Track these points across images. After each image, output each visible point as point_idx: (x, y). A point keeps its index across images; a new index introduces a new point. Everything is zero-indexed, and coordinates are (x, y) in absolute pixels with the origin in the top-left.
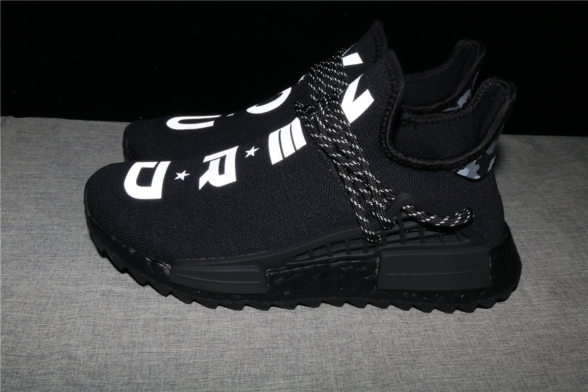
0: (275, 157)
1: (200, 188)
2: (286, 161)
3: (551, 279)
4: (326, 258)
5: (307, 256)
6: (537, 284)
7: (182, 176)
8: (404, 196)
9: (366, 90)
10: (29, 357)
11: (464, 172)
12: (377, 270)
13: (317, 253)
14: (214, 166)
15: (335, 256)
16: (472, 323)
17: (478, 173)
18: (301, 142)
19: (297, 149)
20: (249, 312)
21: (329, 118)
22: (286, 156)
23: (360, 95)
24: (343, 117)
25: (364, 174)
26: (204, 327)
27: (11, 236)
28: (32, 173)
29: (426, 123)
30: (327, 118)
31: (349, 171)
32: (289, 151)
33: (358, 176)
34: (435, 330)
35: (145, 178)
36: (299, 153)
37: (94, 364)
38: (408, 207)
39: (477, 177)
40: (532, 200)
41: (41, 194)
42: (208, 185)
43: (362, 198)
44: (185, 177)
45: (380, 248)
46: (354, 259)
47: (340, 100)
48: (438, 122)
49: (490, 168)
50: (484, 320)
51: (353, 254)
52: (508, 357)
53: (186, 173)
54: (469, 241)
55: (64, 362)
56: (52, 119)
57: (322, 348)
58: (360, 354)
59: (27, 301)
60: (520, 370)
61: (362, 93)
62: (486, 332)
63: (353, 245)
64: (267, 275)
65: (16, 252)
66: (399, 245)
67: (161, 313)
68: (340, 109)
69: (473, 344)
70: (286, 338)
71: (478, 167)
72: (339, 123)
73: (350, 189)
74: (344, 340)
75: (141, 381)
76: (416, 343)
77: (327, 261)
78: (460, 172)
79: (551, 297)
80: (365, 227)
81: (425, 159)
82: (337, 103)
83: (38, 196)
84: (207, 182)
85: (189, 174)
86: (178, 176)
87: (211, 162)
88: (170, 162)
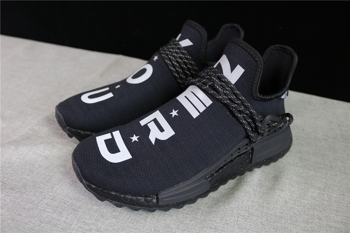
7: (135, 138)
8: (268, 117)
9: (237, 65)
12: (251, 156)
14: (152, 126)
15: (234, 156)
18: (209, 102)
19: (207, 106)
22: (201, 112)
32: (202, 109)
35: (112, 147)
36: (208, 109)
38: (270, 122)
42: (157, 140)
44: (138, 139)
45: (253, 145)
51: (241, 152)
53: (136, 136)
61: (235, 68)
63: (243, 149)
64: (209, 180)
78: (282, 97)
84: (156, 139)
85: (139, 136)
86: (132, 139)
87: (148, 124)
88: (118, 131)
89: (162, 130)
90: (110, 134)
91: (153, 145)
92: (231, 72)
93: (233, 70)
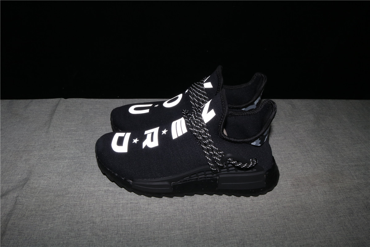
0: (174, 136)
1: (143, 148)
2: (179, 138)
3: (293, 178)
4: (196, 177)
5: (188, 177)
6: (286, 181)
7: (136, 141)
8: (229, 155)
9: (212, 109)
10: (77, 222)
11: (254, 144)
12: (218, 182)
13: (192, 176)
14: (149, 137)
15: (200, 177)
16: (257, 201)
17: (260, 143)
18: (185, 130)
20: (165, 199)
21: (197, 121)
22: (179, 136)
24: (202, 121)
25: (211, 146)
26: (147, 207)
27: (66, 163)
28: (73, 129)
29: (240, 115)
30: (196, 121)
31: (205, 145)
32: (180, 134)
33: (209, 147)
34: (241, 205)
35: (120, 142)
36: (184, 135)
37: (103, 225)
38: (230, 159)
39: (260, 145)
40: (288, 136)
41: (77, 140)
42: (146, 147)
43: (211, 156)
44: (137, 142)
45: (219, 173)
46: (208, 177)
47: (201, 112)
48: (245, 115)
49: (265, 141)
50: (262, 199)
51: (208, 176)
52: (271, 217)
53: (137, 139)
54: (256, 170)
55: (91, 225)
56: (80, 99)
57: (194, 215)
58: (209, 218)
59: (75, 195)
60: (275, 224)
62: (262, 206)
63: (207, 173)
64: (172, 185)
65: (68, 171)
66: (226, 172)
67: (129, 200)
68: (201, 117)
69: (256, 212)
70: (180, 211)
71: (260, 141)
72: (201, 123)
73: (205, 152)
74: (204, 211)
75: (122, 233)
76: (233, 212)
77: (197, 179)
78: (252, 144)
79: (291, 187)
80: (212, 168)
81: (237, 139)
82: (200, 114)
83: (76, 141)
84: (146, 145)
86: (134, 141)
87: (148, 134)
88: (130, 133)
89: (152, 140)
90: (125, 133)
91: (142, 149)
92: (207, 113)
93: (209, 112)
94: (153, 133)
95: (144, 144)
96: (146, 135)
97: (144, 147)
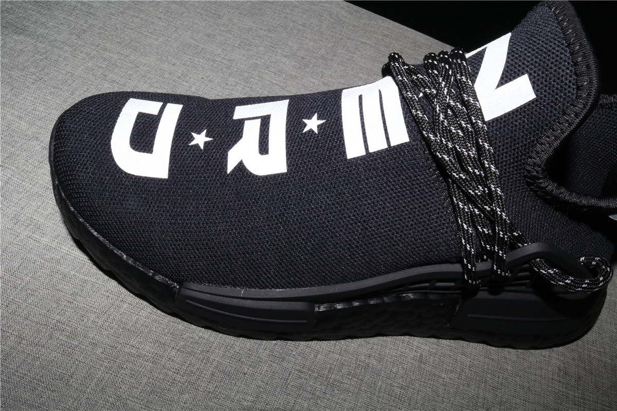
1: (229, 172)
2: (370, 159)
7: (200, 139)
9: (523, 74)
14: (251, 131)
18: (400, 135)
19: (392, 145)
22: (371, 151)
23: (511, 80)
32: (377, 144)
36: (392, 152)
42: (241, 167)
44: (206, 144)
53: (206, 135)
61: (514, 78)
64: (316, 312)
72: (468, 120)
78: (613, 217)
84: (241, 163)
85: (211, 139)
86: (194, 139)
87: (246, 122)
88: (181, 106)
89: (264, 148)
90: (161, 104)
91: (226, 172)
92: (498, 86)
93: (506, 82)
94: (265, 121)
95: (233, 158)
96: (241, 122)
97: (231, 166)
